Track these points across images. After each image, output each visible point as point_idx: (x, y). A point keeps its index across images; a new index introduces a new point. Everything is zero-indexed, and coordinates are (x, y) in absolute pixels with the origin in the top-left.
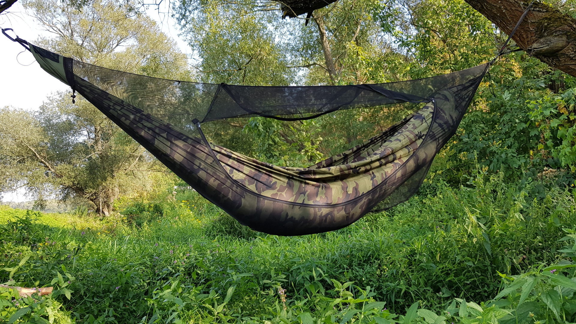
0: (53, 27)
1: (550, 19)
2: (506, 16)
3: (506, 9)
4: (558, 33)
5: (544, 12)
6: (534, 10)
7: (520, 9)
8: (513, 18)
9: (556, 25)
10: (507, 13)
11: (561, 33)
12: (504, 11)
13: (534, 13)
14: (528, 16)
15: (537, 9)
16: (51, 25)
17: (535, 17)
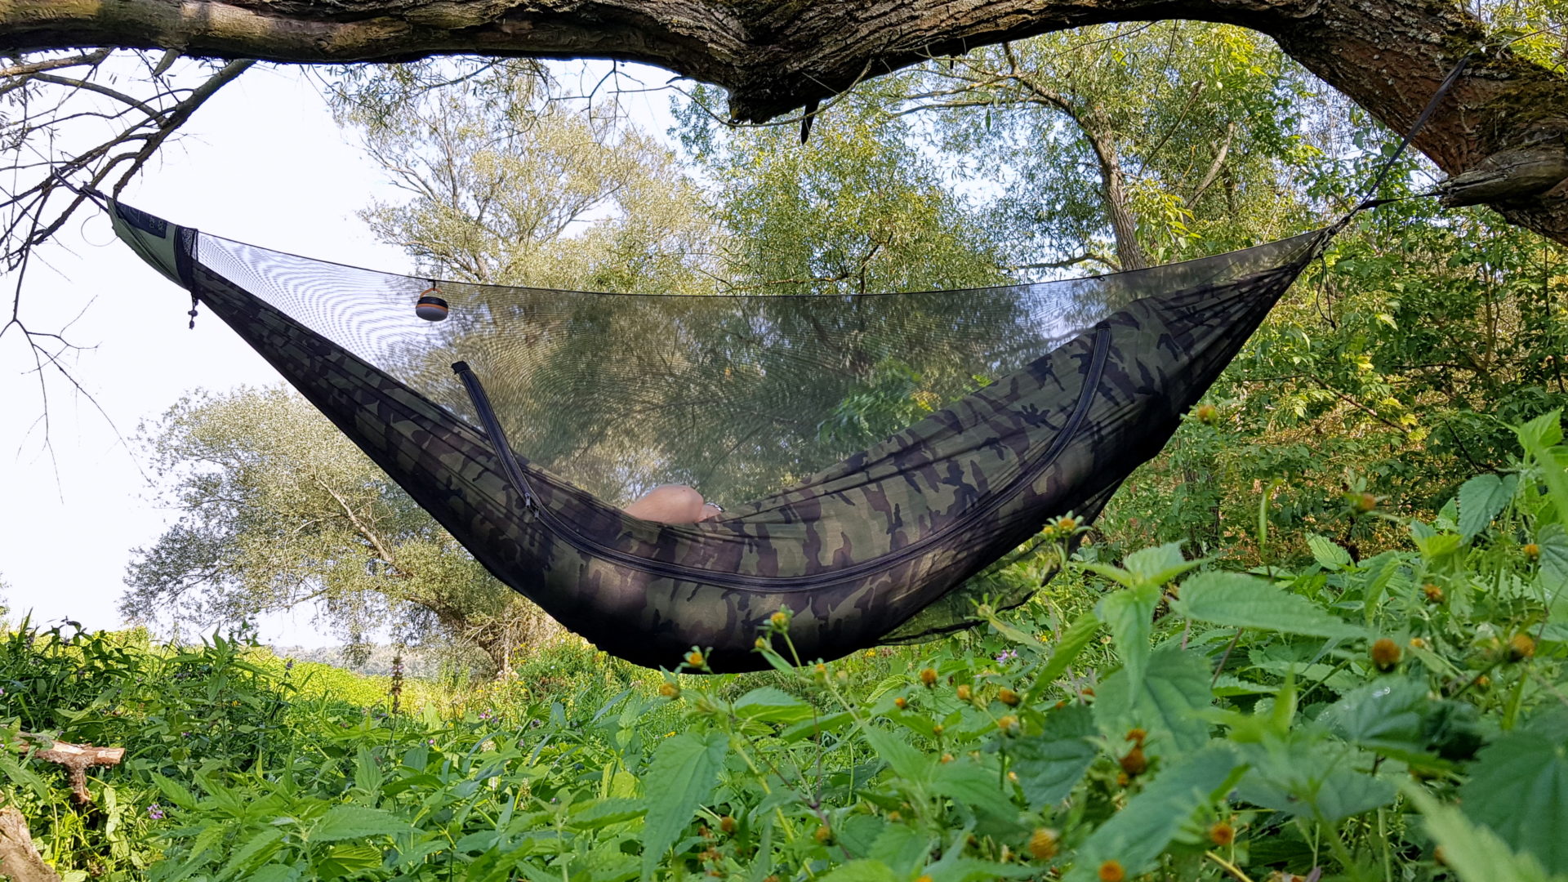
0: (408, 175)
1: (1518, 99)
2: (1397, 96)
3: (1395, 76)
4: (1537, 138)
5: (1502, 80)
6: (1473, 75)
7: (1433, 75)
8: (1418, 100)
9: (1530, 117)
10: (1400, 88)
11: (1546, 137)
12: (1390, 82)
13: (1475, 83)
14: (1459, 93)
15: (1484, 71)
16: (404, 168)
17: (1476, 94)
